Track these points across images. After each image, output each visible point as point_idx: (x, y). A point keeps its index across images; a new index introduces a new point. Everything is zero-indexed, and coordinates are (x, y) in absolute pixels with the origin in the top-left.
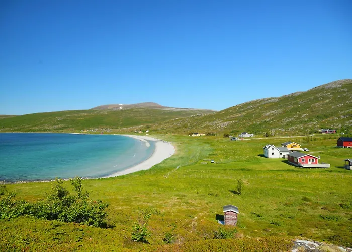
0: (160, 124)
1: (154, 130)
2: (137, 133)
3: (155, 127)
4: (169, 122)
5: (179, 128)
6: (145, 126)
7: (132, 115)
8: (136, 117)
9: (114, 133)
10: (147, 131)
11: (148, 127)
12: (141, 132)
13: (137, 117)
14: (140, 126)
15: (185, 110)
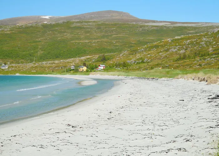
0: (134, 52)
1: (118, 65)
2: (76, 71)
3: (120, 58)
4: (156, 47)
5: (185, 57)
6: (96, 56)
7: (68, 36)
8: (77, 39)
9: (19, 71)
10: (101, 68)
11: (104, 60)
12: (85, 68)
13: (80, 39)
14: (83, 58)
15: (193, 25)
